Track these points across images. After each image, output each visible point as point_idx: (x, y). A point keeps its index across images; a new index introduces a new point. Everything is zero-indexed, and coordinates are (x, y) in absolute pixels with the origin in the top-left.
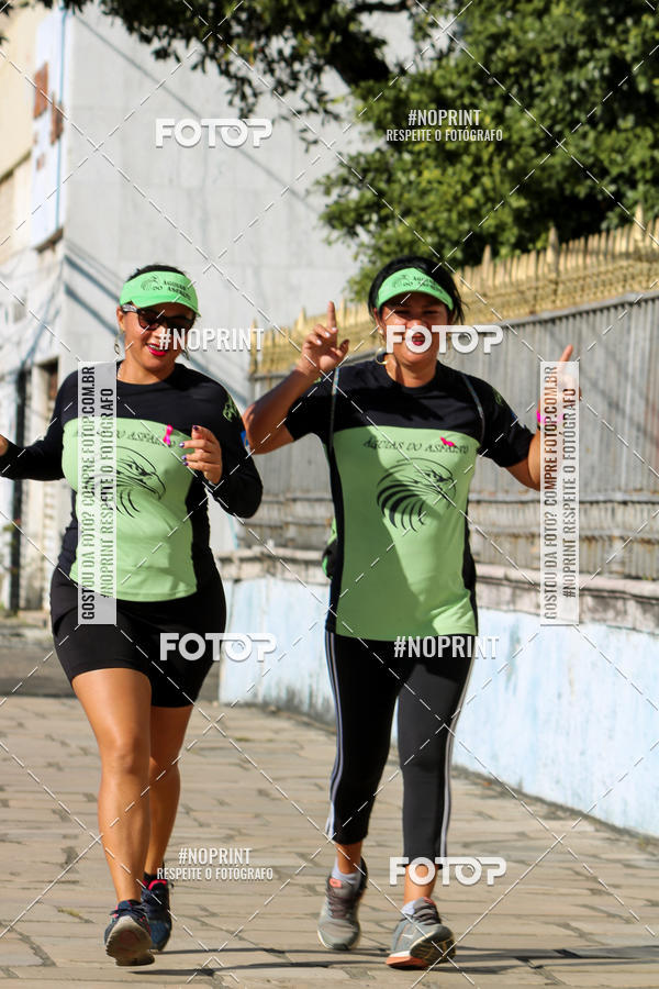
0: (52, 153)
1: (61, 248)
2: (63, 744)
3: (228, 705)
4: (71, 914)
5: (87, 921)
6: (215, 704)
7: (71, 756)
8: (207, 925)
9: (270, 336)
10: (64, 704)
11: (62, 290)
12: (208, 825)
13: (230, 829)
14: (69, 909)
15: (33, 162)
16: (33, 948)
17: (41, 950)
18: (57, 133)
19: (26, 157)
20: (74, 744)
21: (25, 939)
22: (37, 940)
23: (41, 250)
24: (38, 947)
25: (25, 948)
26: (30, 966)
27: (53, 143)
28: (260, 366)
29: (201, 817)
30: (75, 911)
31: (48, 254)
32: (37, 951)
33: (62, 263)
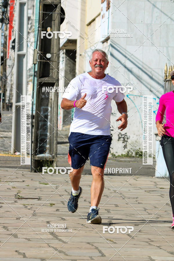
0: (107, 14)
1: (109, 42)
2: (109, 189)
3: (158, 178)
4: (110, 241)
5: (115, 243)
6: (154, 177)
7: (111, 193)
8: (150, 244)
9: (171, 68)
10: (109, 177)
11: (109, 54)
12: (152, 214)
13: (158, 215)
14: (110, 239)
15: (101, 16)
16: (99, 251)
17: (101, 252)
18: (108, 8)
19: (99, 15)
20: (112, 189)
21: (97, 248)
22: (100, 249)
23: (103, 42)
24: (100, 251)
25: (97, 251)
26: (98, 256)
27: (107, 11)
28: (168, 77)
29: (149, 211)
30: (112, 240)
31: (105, 43)
32: (100, 252)
33: (109, 46)
